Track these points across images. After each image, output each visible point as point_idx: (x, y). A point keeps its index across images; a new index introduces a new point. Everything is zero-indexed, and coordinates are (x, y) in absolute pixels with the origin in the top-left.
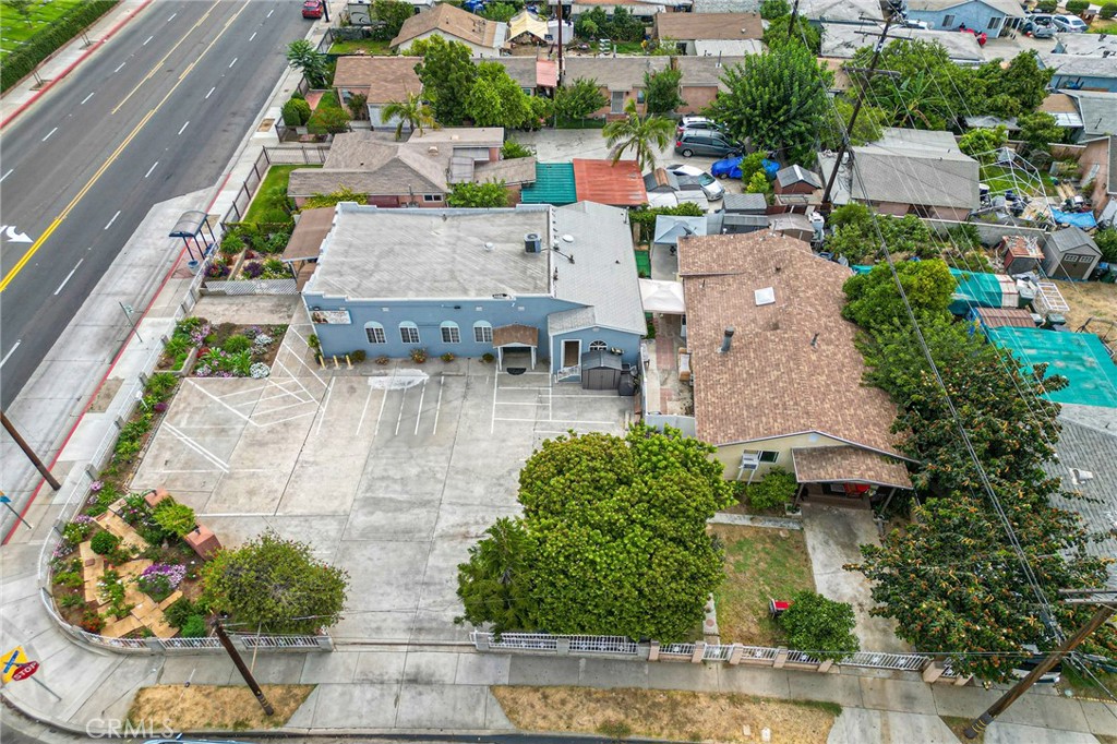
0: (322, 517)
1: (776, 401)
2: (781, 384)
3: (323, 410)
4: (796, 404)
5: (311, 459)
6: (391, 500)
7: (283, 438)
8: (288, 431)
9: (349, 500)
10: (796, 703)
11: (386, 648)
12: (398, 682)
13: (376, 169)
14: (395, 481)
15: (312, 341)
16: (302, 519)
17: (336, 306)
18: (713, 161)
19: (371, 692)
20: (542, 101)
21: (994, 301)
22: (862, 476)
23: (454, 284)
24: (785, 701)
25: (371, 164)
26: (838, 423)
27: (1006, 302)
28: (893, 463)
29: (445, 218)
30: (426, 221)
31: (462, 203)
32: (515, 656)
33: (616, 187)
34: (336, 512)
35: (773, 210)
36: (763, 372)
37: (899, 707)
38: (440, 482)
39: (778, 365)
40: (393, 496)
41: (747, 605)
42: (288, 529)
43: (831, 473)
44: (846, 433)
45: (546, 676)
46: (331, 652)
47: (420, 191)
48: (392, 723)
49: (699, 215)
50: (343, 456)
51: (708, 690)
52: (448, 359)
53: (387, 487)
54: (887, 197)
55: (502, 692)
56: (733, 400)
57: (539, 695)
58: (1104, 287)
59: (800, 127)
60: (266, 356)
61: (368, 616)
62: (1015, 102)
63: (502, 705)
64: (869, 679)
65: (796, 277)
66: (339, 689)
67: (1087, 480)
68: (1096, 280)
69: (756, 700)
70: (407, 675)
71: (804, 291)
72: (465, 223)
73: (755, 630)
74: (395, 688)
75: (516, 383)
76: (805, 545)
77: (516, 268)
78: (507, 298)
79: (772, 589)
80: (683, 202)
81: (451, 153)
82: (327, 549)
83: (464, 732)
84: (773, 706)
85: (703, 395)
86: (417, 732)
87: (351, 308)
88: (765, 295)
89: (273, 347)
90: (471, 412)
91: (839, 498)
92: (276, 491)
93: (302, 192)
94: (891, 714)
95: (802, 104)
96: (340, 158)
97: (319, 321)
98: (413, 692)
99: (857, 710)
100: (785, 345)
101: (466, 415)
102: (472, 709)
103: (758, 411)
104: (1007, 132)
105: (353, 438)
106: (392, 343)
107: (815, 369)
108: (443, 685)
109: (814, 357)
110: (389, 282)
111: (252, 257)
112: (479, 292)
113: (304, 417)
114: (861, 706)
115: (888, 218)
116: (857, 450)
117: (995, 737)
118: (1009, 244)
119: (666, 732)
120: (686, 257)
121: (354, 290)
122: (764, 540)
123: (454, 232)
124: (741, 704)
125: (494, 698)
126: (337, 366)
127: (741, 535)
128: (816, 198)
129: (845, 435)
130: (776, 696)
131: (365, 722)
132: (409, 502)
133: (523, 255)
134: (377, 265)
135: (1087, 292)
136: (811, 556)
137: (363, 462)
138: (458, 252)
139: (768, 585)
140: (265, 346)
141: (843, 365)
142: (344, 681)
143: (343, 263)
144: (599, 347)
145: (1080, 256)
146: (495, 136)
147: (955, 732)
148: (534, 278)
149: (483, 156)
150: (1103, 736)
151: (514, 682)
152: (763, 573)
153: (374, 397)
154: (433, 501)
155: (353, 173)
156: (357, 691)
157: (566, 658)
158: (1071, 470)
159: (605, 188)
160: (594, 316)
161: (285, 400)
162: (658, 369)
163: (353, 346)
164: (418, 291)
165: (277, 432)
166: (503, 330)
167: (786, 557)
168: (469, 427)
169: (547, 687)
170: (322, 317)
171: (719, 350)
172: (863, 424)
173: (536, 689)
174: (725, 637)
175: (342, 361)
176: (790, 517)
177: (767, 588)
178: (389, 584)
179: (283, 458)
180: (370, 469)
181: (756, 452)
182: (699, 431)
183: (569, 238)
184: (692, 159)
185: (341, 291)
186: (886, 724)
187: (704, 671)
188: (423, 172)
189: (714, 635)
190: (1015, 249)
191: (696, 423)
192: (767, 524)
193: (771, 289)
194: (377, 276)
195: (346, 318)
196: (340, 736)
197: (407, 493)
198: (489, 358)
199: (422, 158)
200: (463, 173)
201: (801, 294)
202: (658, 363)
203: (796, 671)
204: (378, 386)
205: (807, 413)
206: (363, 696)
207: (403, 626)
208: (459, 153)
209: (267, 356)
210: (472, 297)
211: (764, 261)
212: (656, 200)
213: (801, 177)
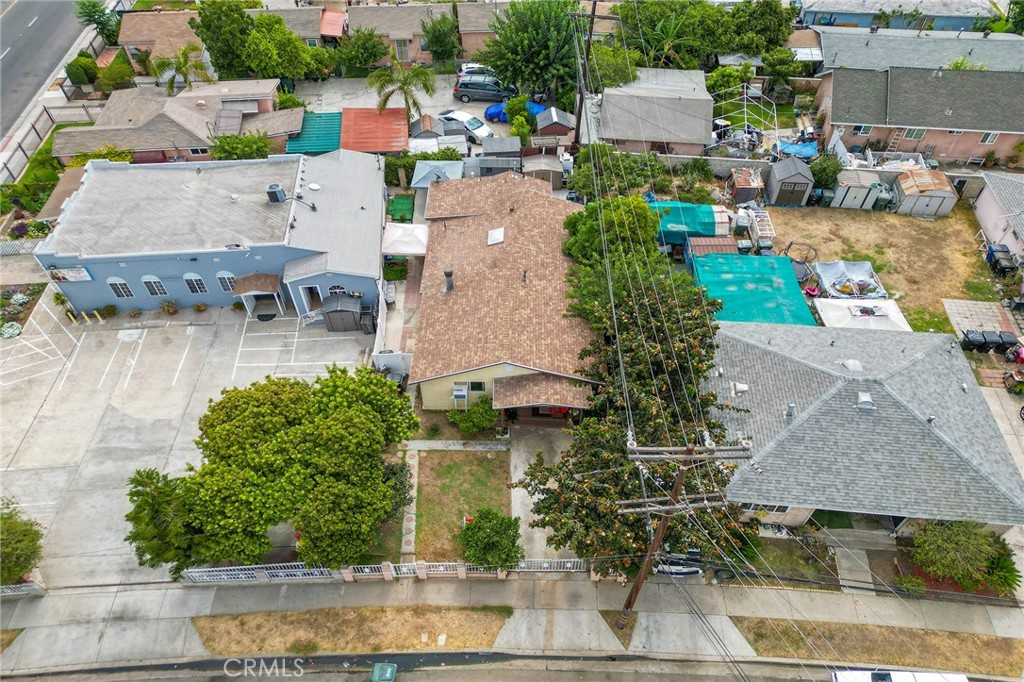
0: (52, 469)
1: (481, 336)
2: (488, 319)
3: (69, 365)
4: (495, 337)
5: (51, 414)
6: (123, 449)
7: (25, 395)
8: (31, 388)
9: (82, 452)
10: (473, 609)
11: (98, 589)
12: (104, 620)
13: (141, 125)
14: (130, 430)
15: (58, 299)
16: (32, 472)
17: (73, 263)
18: (486, 105)
19: (76, 632)
20: (327, 52)
21: (708, 231)
22: (547, 400)
23: (192, 237)
24: (465, 609)
25: (138, 119)
26: (531, 352)
27: (719, 231)
28: (580, 386)
29: (199, 171)
30: (178, 175)
31: (223, 155)
32: (220, 588)
33: (379, 135)
34: (66, 463)
35: (527, 152)
36: (476, 309)
37: (564, 605)
38: (174, 428)
39: (489, 302)
40: (125, 445)
41: (445, 524)
42: (18, 483)
43: (521, 400)
44: (537, 361)
45: (245, 604)
46: (42, 597)
47: (185, 145)
48: (93, 658)
49: (457, 160)
50: (81, 409)
51: (396, 604)
52: (200, 309)
53: (122, 436)
54: (631, 136)
55: (202, 623)
56: (447, 337)
57: (237, 622)
58: (820, 212)
59: (558, 70)
60: (19, 316)
61: (84, 560)
62: (761, 40)
63: (201, 635)
64: (543, 582)
65: (526, 217)
66: (46, 631)
67: (743, 392)
68: (813, 205)
69: (438, 609)
70: (114, 613)
71: (530, 230)
72: (218, 176)
73: (447, 546)
74: (101, 626)
75: (265, 330)
76: (509, 465)
77: (257, 218)
78: (241, 248)
79: (470, 507)
80: (443, 147)
81: (220, 106)
82: (52, 500)
83: (162, 662)
84: (453, 614)
85: (423, 332)
86: (116, 665)
87: (87, 265)
88: (497, 235)
89: (28, 306)
90: (216, 360)
91: (545, 419)
92: (11, 447)
93: (67, 151)
94: (556, 612)
95: (559, 49)
96: (112, 115)
97: (59, 279)
98: (118, 629)
99: (527, 611)
100: (498, 283)
101: (210, 363)
102: (172, 640)
103: (462, 345)
104: (754, 69)
105: (94, 392)
106: (140, 296)
107: (521, 303)
108: (148, 620)
109: (522, 293)
110: (127, 238)
111: (22, 217)
112: (215, 243)
113: (49, 373)
114: (531, 607)
115: (627, 156)
116: (547, 376)
117: (644, 625)
118: (735, 176)
119: (350, 646)
120: (433, 201)
121: (90, 247)
122: (472, 463)
123: (205, 185)
124: (424, 615)
125: (194, 629)
126: (89, 322)
127: (452, 460)
128: (567, 140)
129: (535, 364)
130: (456, 604)
131: (67, 660)
132: (140, 450)
133: (267, 206)
134: (119, 221)
135: (804, 217)
136: (512, 475)
137: (101, 414)
138: (204, 204)
139: (467, 504)
140: (21, 305)
141: (551, 298)
142: (51, 623)
143: (85, 221)
144: (338, 291)
145: (795, 184)
146: (267, 88)
147: (610, 624)
148: (273, 228)
149: (252, 108)
150: (736, 617)
151: (216, 612)
152: (464, 494)
153: (121, 349)
154: (164, 447)
155: (118, 130)
156: (63, 632)
157: (269, 586)
158: (732, 384)
159: (367, 135)
160: (326, 262)
161: (32, 358)
162: (404, 309)
163: (102, 302)
164: (155, 246)
165: (21, 389)
166: (244, 279)
167: (488, 477)
168: (212, 374)
169: (246, 614)
170: (60, 275)
171: (445, 290)
172: (555, 352)
173: (235, 617)
174: (419, 555)
175: (91, 316)
176: (499, 440)
177: (466, 507)
178: (109, 529)
179: (23, 414)
180: (106, 421)
181: (465, 384)
182: (413, 367)
183: (315, 186)
184: (471, 104)
185: (77, 249)
186: (550, 622)
187: (398, 587)
188: (189, 126)
189: (410, 554)
190: (739, 180)
191: (412, 359)
192: (477, 448)
193: (502, 229)
194: (116, 233)
195: (85, 275)
196: (41, 675)
197: (140, 441)
198: (239, 306)
199: (190, 112)
200: (230, 127)
201: (526, 233)
202: (406, 302)
203: (479, 581)
204: (127, 339)
205: (502, 346)
206: (68, 637)
207: (116, 568)
208: (228, 106)
209: (21, 316)
210: (208, 249)
211: (502, 202)
212: (417, 146)
213: (555, 119)
